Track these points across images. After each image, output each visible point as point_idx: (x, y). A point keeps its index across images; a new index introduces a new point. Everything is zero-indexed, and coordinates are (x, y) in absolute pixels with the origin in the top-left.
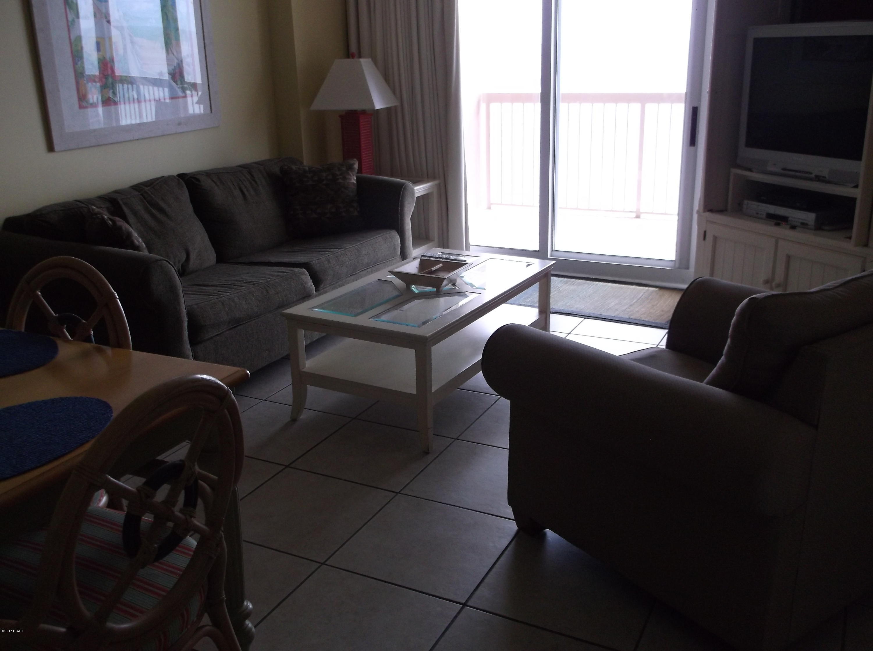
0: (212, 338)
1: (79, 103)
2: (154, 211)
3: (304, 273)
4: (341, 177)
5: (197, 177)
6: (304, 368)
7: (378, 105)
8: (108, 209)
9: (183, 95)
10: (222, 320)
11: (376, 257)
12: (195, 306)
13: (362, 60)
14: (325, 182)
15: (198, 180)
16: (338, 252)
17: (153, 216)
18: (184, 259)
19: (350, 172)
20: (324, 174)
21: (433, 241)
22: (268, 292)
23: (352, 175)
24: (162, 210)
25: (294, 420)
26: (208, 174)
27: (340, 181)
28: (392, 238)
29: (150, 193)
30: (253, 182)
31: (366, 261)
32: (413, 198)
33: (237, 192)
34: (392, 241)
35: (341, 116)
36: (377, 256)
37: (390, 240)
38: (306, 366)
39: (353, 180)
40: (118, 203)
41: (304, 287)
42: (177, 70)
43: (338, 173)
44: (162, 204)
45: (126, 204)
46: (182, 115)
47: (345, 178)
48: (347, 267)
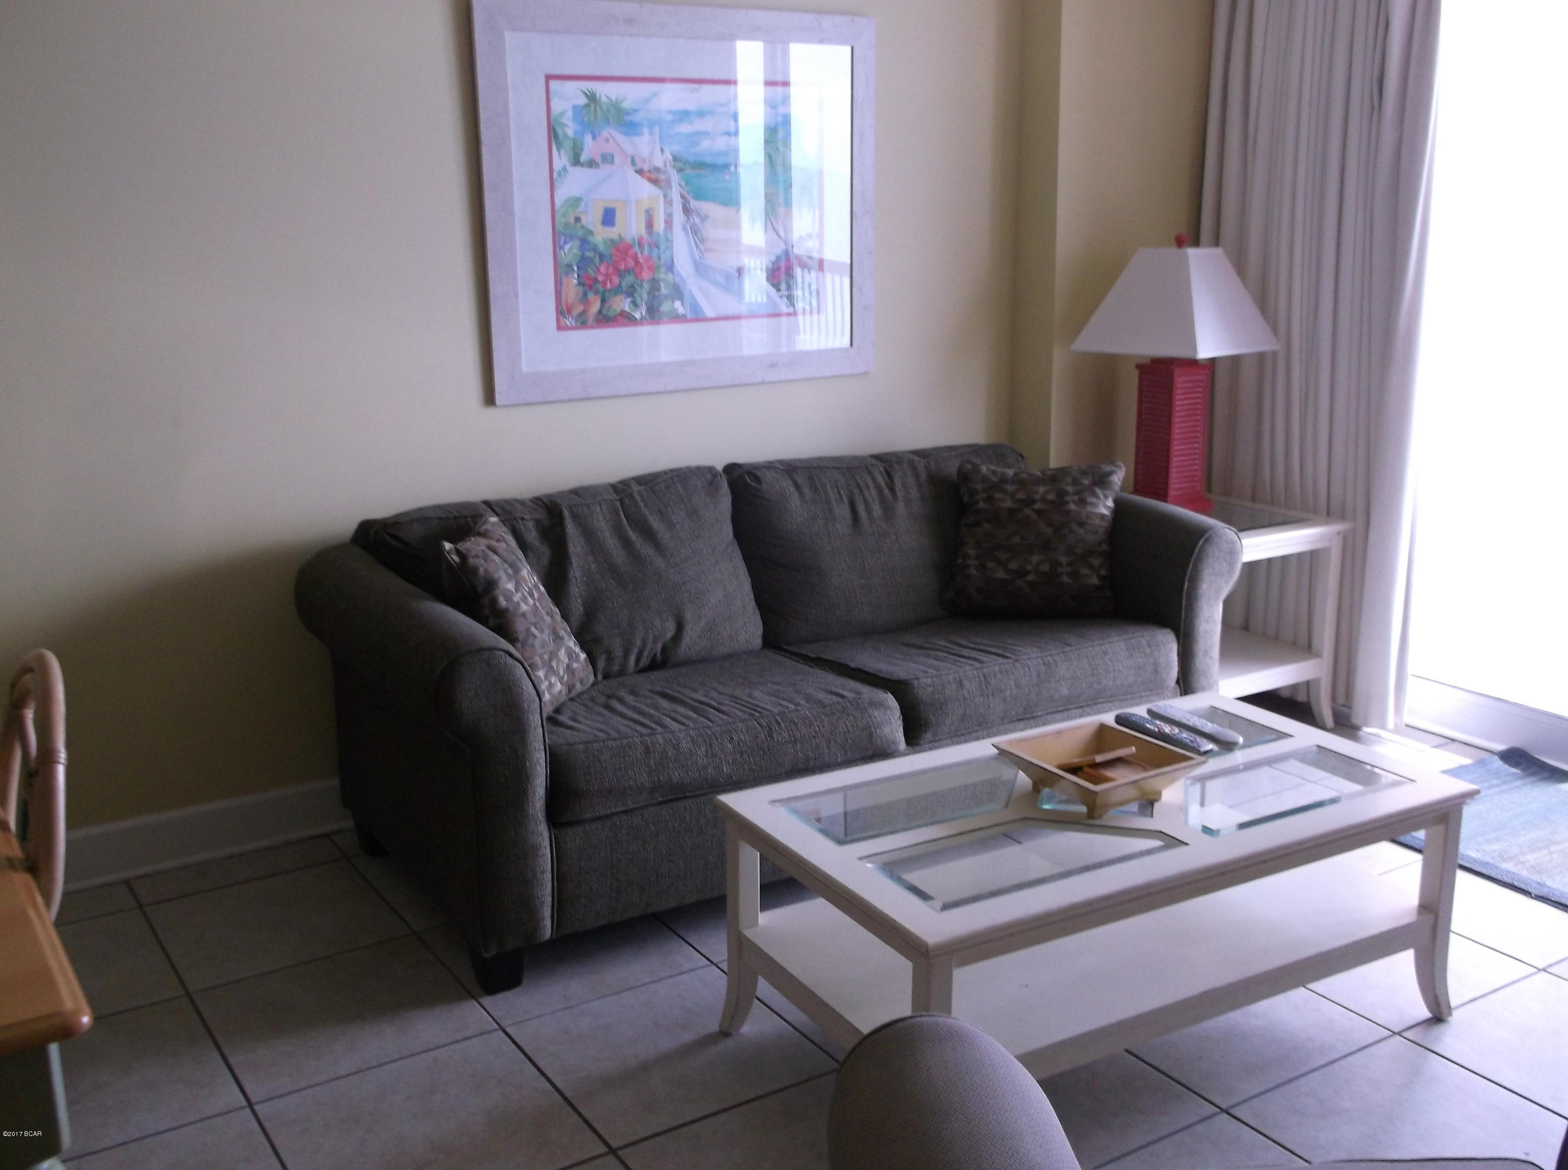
0: (607, 817)
1: (558, 321)
2: (632, 535)
3: (880, 705)
4: (1076, 498)
5: (758, 473)
6: (750, 927)
7: (1205, 351)
8: (538, 522)
9: (791, 310)
10: (632, 783)
11: (1096, 685)
12: (581, 747)
13: (1191, 252)
14: (1037, 506)
15: (757, 479)
16: (994, 665)
17: (626, 543)
18: (670, 635)
19: (1099, 491)
20: (1042, 489)
21: (1318, 655)
22: (771, 736)
23: (1101, 497)
24: (649, 535)
25: (724, 1034)
26: (790, 468)
27: (1072, 507)
28: (1154, 648)
29: (638, 498)
30: (887, 491)
31: (1064, 691)
32: (1231, 565)
33: (842, 511)
34: (1152, 654)
35: (1140, 367)
36: (1099, 683)
37: (1148, 651)
38: (759, 923)
39: (1101, 506)
40: (560, 514)
41: (871, 734)
42: (783, 264)
43: (1070, 489)
44: (656, 524)
45: (575, 517)
46: (784, 350)
47: (1083, 502)
48: (1005, 700)
